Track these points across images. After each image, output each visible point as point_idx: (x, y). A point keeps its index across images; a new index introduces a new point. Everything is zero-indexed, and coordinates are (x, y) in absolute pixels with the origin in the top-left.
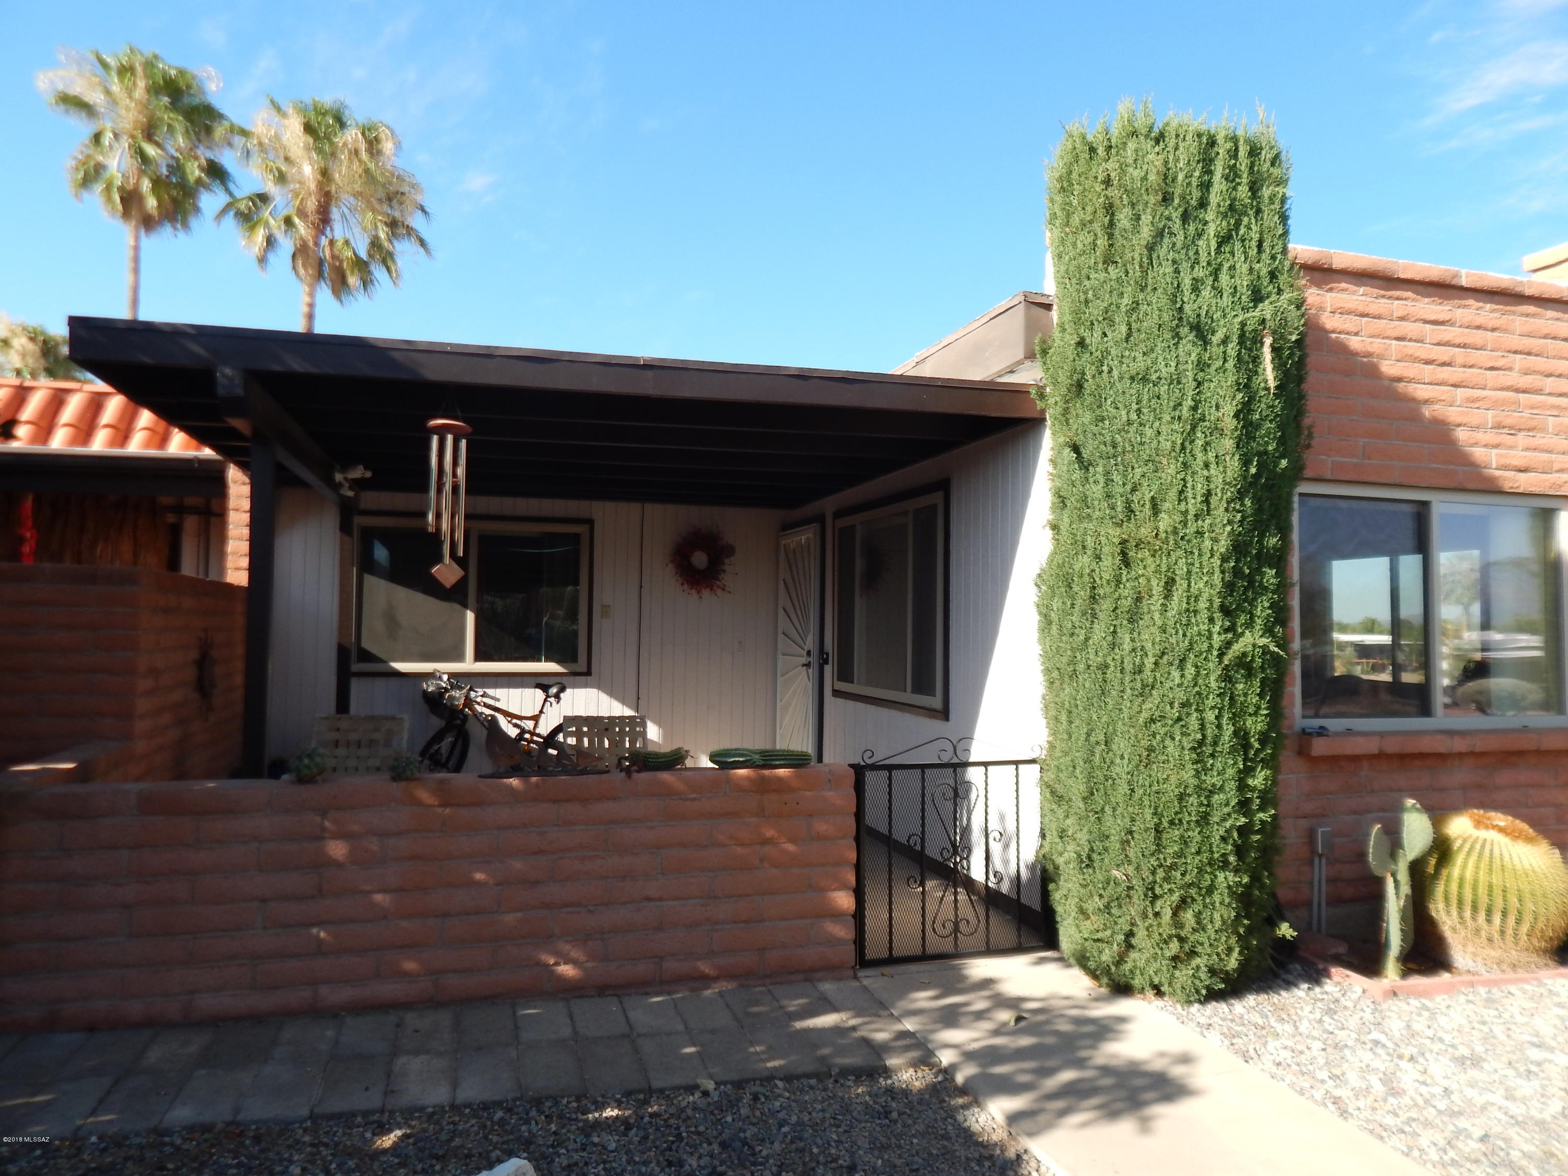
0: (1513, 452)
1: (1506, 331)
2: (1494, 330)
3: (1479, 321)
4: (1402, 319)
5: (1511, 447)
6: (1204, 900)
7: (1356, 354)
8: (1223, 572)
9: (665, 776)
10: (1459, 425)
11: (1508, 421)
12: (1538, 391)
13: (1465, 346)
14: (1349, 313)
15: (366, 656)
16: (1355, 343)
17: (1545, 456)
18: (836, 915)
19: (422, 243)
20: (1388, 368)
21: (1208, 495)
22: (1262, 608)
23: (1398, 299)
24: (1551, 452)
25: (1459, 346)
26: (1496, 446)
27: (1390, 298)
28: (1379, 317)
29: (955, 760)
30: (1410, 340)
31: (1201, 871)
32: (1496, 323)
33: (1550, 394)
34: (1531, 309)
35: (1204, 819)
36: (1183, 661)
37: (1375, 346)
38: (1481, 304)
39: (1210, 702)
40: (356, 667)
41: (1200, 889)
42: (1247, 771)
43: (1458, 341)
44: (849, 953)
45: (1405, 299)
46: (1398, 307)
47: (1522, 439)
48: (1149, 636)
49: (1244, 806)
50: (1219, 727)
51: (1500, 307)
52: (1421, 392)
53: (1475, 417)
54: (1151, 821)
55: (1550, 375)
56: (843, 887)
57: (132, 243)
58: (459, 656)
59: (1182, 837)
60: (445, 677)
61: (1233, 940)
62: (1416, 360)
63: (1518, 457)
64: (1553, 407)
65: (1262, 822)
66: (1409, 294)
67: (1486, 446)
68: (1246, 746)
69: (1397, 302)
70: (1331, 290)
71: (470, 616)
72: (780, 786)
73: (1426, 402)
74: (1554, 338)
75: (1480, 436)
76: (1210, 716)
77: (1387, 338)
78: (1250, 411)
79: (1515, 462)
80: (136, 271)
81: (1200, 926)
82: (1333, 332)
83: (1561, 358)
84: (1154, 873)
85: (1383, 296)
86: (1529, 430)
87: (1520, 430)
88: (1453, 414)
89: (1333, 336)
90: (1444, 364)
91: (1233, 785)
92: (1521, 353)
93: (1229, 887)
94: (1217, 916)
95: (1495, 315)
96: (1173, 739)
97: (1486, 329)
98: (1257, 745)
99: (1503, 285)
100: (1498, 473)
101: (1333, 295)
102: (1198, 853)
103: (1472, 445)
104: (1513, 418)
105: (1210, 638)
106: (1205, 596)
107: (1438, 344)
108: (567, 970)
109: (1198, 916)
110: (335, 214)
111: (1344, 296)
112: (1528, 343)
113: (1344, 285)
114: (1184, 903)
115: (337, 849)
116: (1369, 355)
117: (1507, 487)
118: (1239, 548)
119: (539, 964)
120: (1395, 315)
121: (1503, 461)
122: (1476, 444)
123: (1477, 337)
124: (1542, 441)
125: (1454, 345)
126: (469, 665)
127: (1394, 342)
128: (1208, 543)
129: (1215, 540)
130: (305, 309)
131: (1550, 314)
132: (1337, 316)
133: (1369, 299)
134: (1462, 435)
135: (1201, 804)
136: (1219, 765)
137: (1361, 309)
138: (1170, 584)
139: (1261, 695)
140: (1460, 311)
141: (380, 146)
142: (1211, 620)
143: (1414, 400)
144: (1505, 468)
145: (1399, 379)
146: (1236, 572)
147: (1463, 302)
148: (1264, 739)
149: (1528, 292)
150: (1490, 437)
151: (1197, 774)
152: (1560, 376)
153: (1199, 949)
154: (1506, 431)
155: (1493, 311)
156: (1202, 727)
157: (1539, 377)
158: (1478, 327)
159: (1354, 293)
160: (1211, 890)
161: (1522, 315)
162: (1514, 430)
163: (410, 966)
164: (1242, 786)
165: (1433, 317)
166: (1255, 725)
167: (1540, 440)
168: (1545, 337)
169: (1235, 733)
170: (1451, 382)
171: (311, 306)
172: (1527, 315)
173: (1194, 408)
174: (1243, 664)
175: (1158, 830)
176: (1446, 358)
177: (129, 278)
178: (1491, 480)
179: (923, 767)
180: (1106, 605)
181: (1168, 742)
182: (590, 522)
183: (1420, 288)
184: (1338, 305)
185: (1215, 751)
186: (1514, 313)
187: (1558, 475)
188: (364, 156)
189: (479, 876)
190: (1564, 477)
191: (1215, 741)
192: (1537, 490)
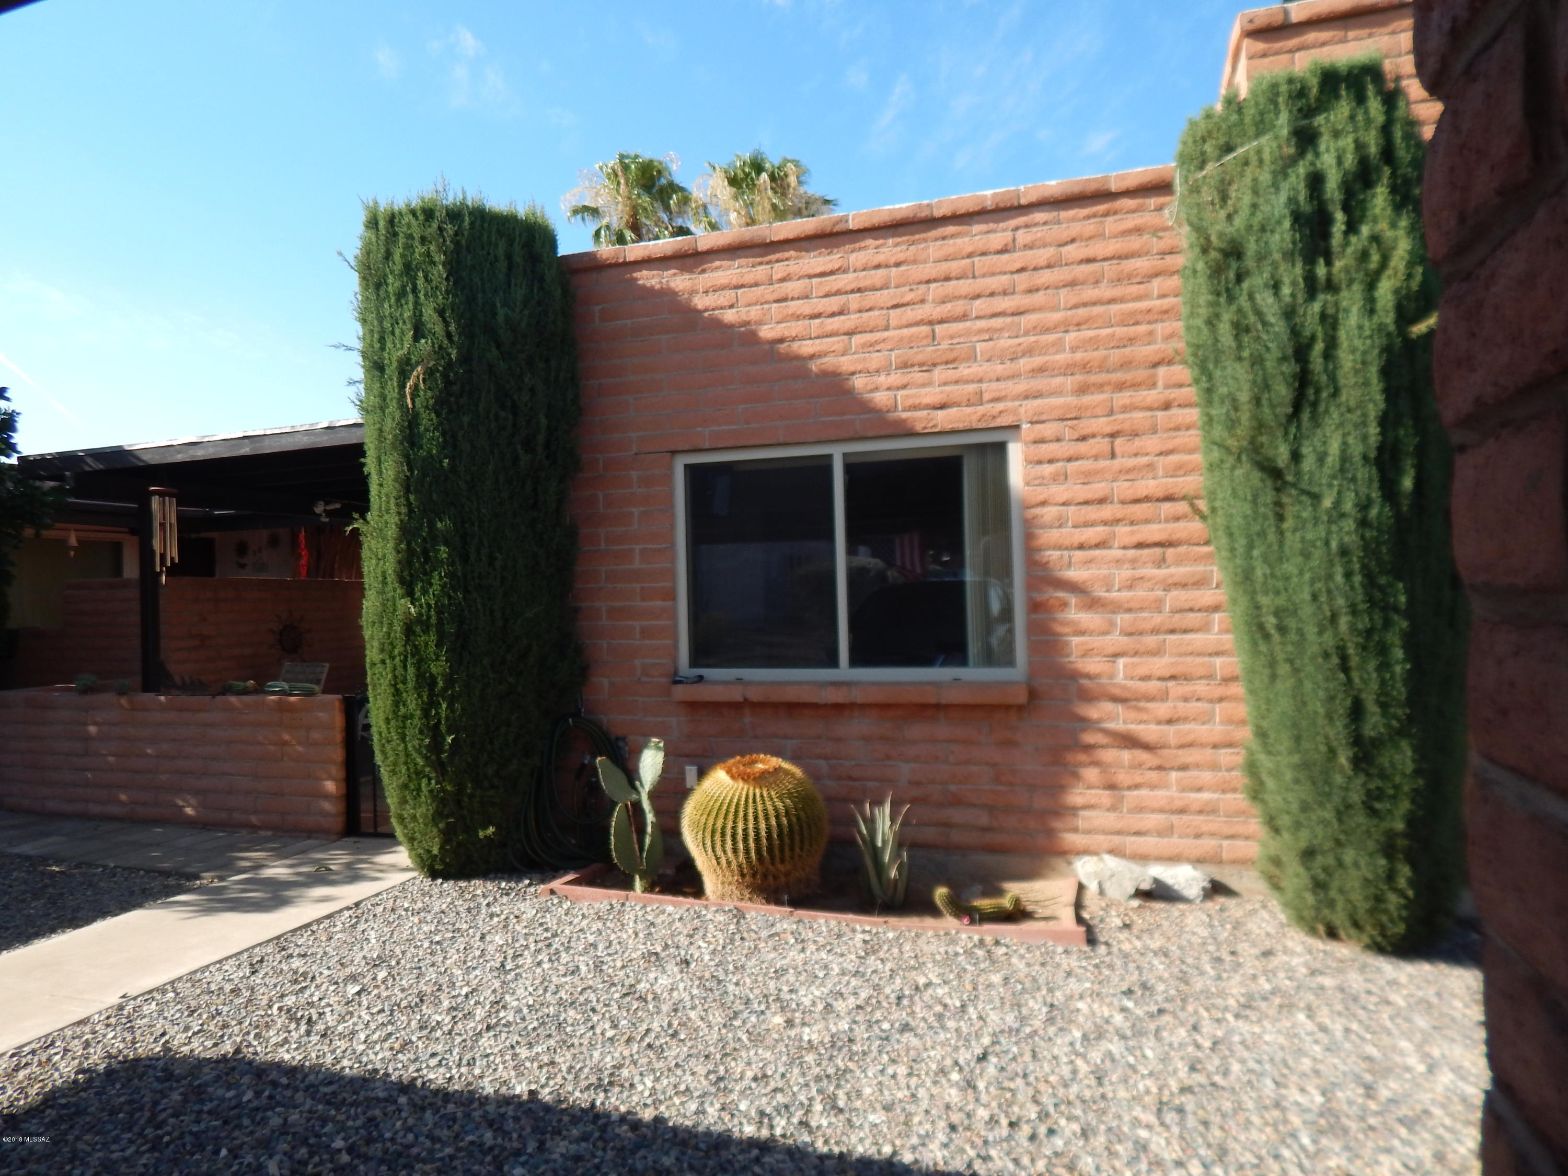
0: (927, 389)
1: (915, 262)
2: (898, 265)
3: (880, 258)
4: (783, 280)
5: (923, 385)
7: (731, 326)
8: (396, 552)
10: (853, 373)
11: (920, 358)
12: (964, 317)
13: (859, 290)
14: (723, 288)
16: (729, 316)
17: (972, 387)
18: (326, 796)
20: (767, 332)
23: (778, 261)
24: (980, 381)
25: (852, 292)
26: (904, 387)
27: (767, 263)
28: (756, 285)
30: (793, 299)
32: (901, 257)
33: (978, 318)
34: (951, 229)
36: (383, 618)
37: (754, 313)
38: (881, 242)
39: (399, 651)
42: (434, 702)
43: (849, 288)
44: (338, 823)
45: (787, 259)
46: (779, 270)
47: (939, 374)
49: (433, 730)
51: (905, 238)
52: (806, 348)
53: (875, 360)
54: (377, 737)
55: (978, 296)
56: (331, 778)
61: (436, 832)
62: (798, 317)
63: (931, 395)
64: (980, 331)
65: (449, 744)
66: (792, 253)
67: (889, 389)
68: (431, 684)
69: (777, 265)
70: (704, 271)
72: (292, 709)
73: (812, 357)
74: (983, 254)
75: (882, 379)
76: (398, 661)
77: (766, 302)
79: (927, 400)
82: (706, 310)
83: (993, 274)
85: (761, 264)
86: (947, 363)
87: (934, 365)
88: (845, 363)
89: (706, 314)
90: (833, 315)
91: (419, 714)
92: (935, 280)
95: (899, 248)
97: (887, 266)
98: (440, 684)
99: (899, 216)
100: (904, 415)
101: (706, 275)
103: (872, 391)
104: (928, 353)
105: (395, 602)
106: (390, 571)
107: (827, 295)
108: (189, 811)
109: (414, 810)
111: (720, 273)
112: (944, 267)
113: (717, 263)
114: (404, 800)
115: (93, 729)
116: (748, 323)
117: (919, 428)
119: (176, 806)
120: (775, 277)
121: (910, 402)
122: (876, 389)
123: (878, 276)
124: (966, 372)
125: (846, 293)
127: (775, 305)
128: (389, 532)
129: (392, 529)
131: (977, 228)
132: (710, 294)
133: (744, 270)
134: (859, 382)
136: (410, 696)
137: (734, 282)
140: (854, 255)
141: (788, 181)
142: (396, 589)
143: (798, 358)
144: (915, 408)
145: (781, 340)
146: (410, 551)
147: (857, 245)
149: (938, 213)
150: (895, 378)
151: (395, 704)
152: (992, 294)
154: (916, 368)
155: (897, 245)
156: (396, 669)
157: (961, 302)
158: (878, 267)
159: (729, 268)
161: (936, 239)
162: (929, 366)
163: (123, 797)
164: (426, 714)
165: (819, 270)
167: (965, 370)
168: (970, 255)
170: (842, 331)
172: (944, 238)
174: (421, 620)
176: (835, 308)
178: (901, 423)
183: (804, 244)
184: (709, 284)
185: (405, 688)
186: (925, 240)
187: (990, 406)
189: (149, 751)
190: (1000, 406)
191: (404, 682)
192: (961, 426)
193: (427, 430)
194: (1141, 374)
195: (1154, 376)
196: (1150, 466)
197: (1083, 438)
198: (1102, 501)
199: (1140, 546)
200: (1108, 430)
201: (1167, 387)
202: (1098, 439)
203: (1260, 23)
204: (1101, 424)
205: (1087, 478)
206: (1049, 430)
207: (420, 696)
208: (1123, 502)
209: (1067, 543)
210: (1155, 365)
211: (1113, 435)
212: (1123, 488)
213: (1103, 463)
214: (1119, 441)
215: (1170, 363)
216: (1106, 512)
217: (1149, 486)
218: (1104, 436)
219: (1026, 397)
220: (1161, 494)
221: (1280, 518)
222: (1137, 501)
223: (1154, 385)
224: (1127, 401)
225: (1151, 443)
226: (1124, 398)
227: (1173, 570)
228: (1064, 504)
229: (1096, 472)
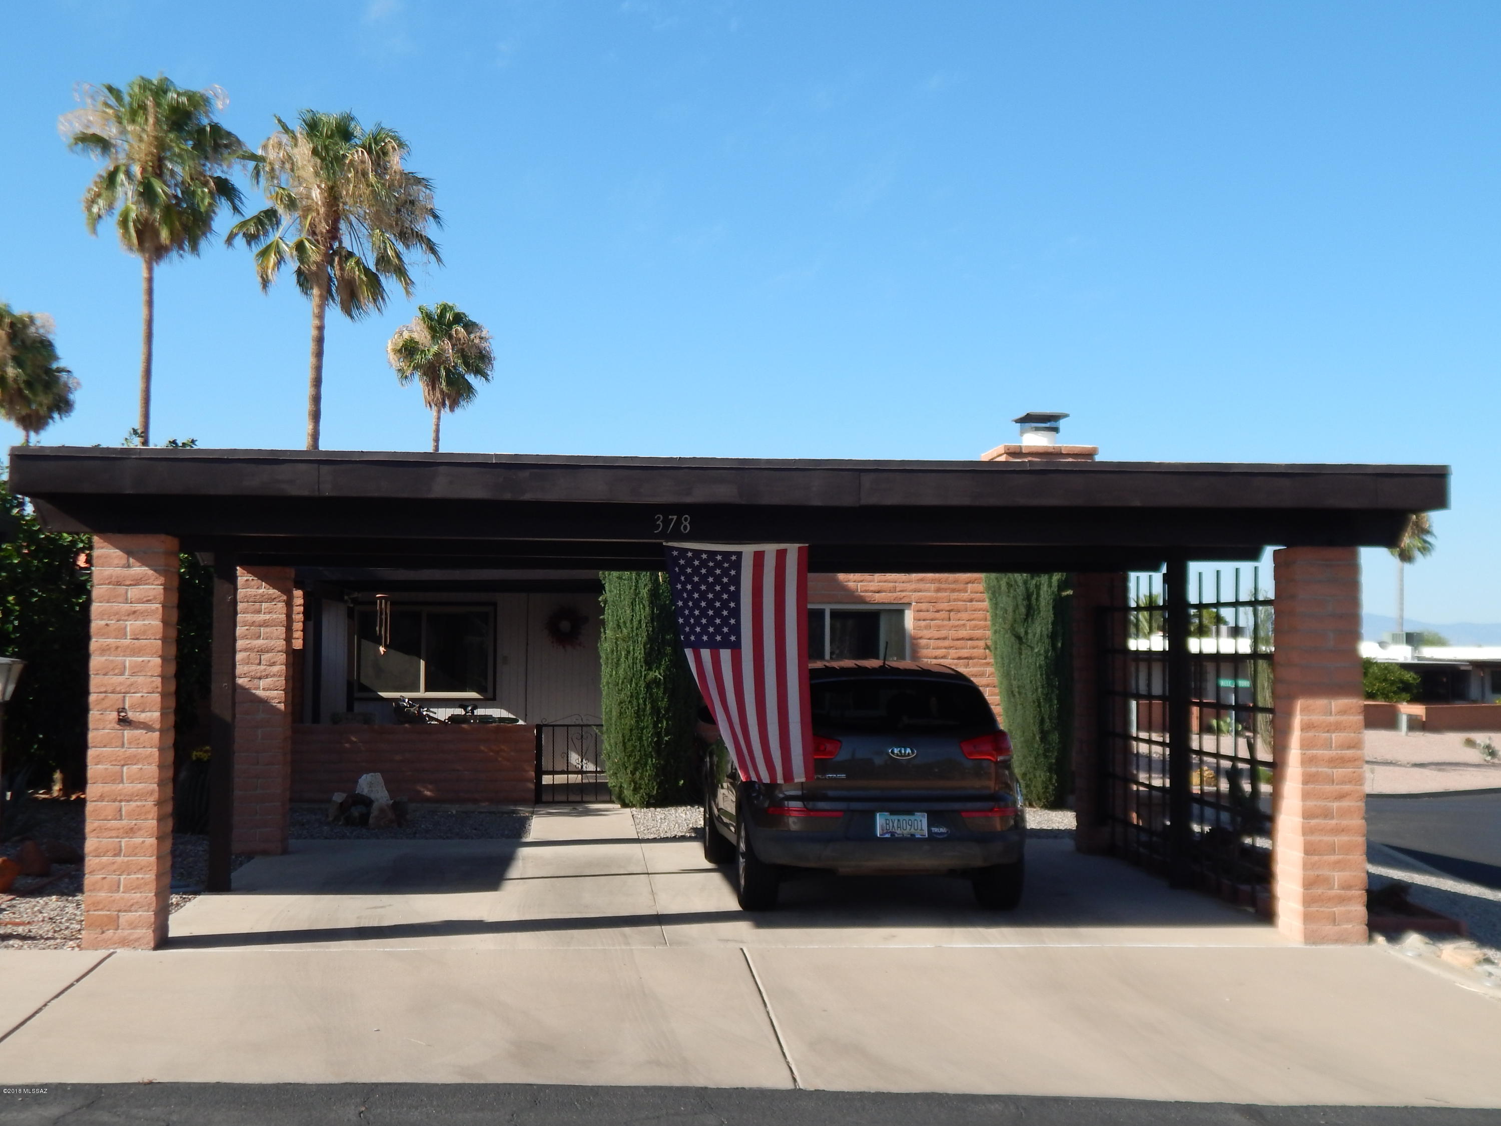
0: (872, 584)
5: (870, 582)
6: (643, 769)
8: (644, 648)
9: (465, 726)
15: (364, 688)
17: (892, 585)
19: (432, 248)
21: (640, 621)
22: (665, 662)
24: (895, 582)
26: (861, 581)
29: (582, 724)
31: (641, 757)
35: (640, 739)
36: (632, 680)
39: (641, 696)
40: (357, 695)
41: (642, 764)
42: (659, 721)
47: (877, 577)
48: (621, 672)
49: (658, 734)
50: (645, 705)
54: (621, 739)
57: (145, 274)
58: (417, 689)
59: (632, 745)
60: (407, 700)
61: (655, 784)
63: (874, 586)
65: (666, 741)
67: (854, 582)
68: (659, 712)
71: (422, 663)
72: (505, 730)
75: (851, 577)
76: (641, 701)
78: (659, 590)
79: (872, 589)
80: (150, 303)
81: (641, 778)
84: (624, 758)
91: (651, 726)
93: (653, 764)
94: (647, 774)
96: (628, 709)
98: (663, 712)
100: (862, 594)
102: (640, 751)
103: (846, 582)
105: (641, 672)
106: (639, 658)
108: (428, 793)
109: (642, 774)
110: (343, 225)
114: (636, 769)
117: (868, 600)
118: (651, 639)
119: (416, 790)
121: (864, 588)
122: (849, 581)
124: (889, 578)
126: (422, 694)
128: (640, 638)
129: (643, 638)
130: (314, 332)
134: (840, 577)
135: (639, 733)
136: (646, 718)
138: (629, 652)
139: (664, 693)
141: (387, 159)
142: (642, 666)
144: (866, 591)
146: (651, 648)
148: (667, 710)
150: (858, 577)
151: (637, 722)
153: (642, 786)
154: (867, 574)
156: (639, 705)
160: (646, 764)
162: (873, 573)
164: (655, 726)
166: (663, 704)
169: (652, 708)
171: (321, 328)
173: (636, 590)
174: (655, 681)
175: (624, 744)
177: (143, 312)
178: (859, 597)
179: (568, 726)
180: (610, 661)
181: (627, 710)
182: (495, 605)
185: (644, 714)
187: (900, 593)
188: (372, 177)
190: (904, 594)
191: (644, 710)
192: (886, 601)
193: (663, 592)
194: (961, 586)
195: (967, 587)
196: (964, 625)
197: (938, 611)
198: (945, 639)
199: (959, 658)
200: (948, 608)
201: (971, 592)
202: (944, 612)
203: (1010, 451)
204: (945, 606)
205: (939, 628)
206: (924, 606)
207: (652, 718)
208: (953, 640)
209: (930, 655)
210: (967, 583)
211: (950, 611)
212: (952, 633)
213: (946, 623)
214: (952, 613)
215: (973, 583)
216: (946, 643)
217: (963, 633)
218: (946, 611)
219: (915, 591)
220: (968, 637)
221: (1020, 654)
222: (958, 640)
223: (966, 592)
224: (956, 597)
225: (964, 615)
226: (955, 595)
227: (971, 669)
228: (929, 639)
229: (943, 626)
